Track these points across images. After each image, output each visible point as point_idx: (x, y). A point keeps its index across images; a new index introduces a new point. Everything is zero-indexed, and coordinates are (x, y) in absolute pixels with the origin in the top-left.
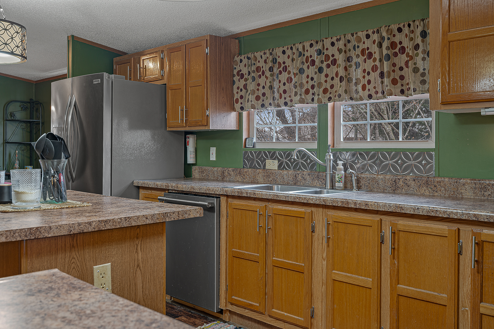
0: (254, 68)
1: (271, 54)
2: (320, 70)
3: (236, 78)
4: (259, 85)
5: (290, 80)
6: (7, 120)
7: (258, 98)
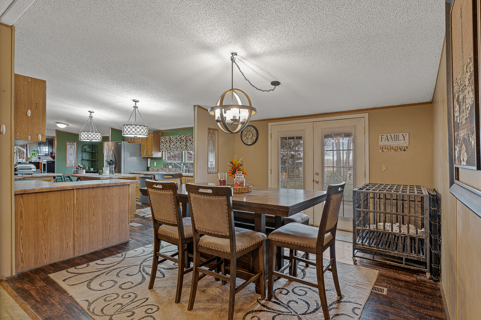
0: (165, 141)
1: (169, 137)
2: (181, 143)
3: (161, 143)
4: (167, 145)
5: (174, 145)
6: (83, 152)
7: (166, 149)
